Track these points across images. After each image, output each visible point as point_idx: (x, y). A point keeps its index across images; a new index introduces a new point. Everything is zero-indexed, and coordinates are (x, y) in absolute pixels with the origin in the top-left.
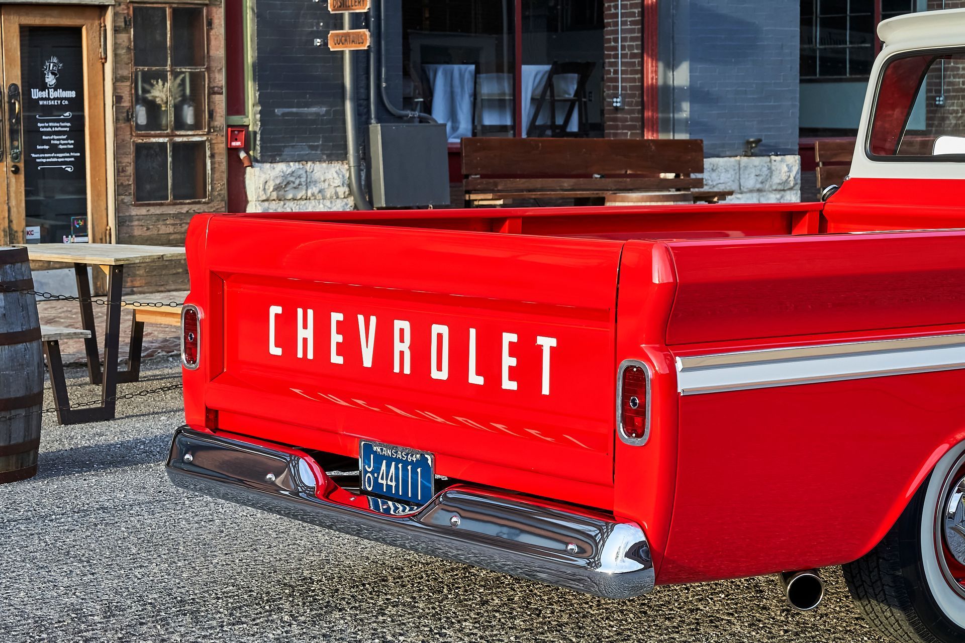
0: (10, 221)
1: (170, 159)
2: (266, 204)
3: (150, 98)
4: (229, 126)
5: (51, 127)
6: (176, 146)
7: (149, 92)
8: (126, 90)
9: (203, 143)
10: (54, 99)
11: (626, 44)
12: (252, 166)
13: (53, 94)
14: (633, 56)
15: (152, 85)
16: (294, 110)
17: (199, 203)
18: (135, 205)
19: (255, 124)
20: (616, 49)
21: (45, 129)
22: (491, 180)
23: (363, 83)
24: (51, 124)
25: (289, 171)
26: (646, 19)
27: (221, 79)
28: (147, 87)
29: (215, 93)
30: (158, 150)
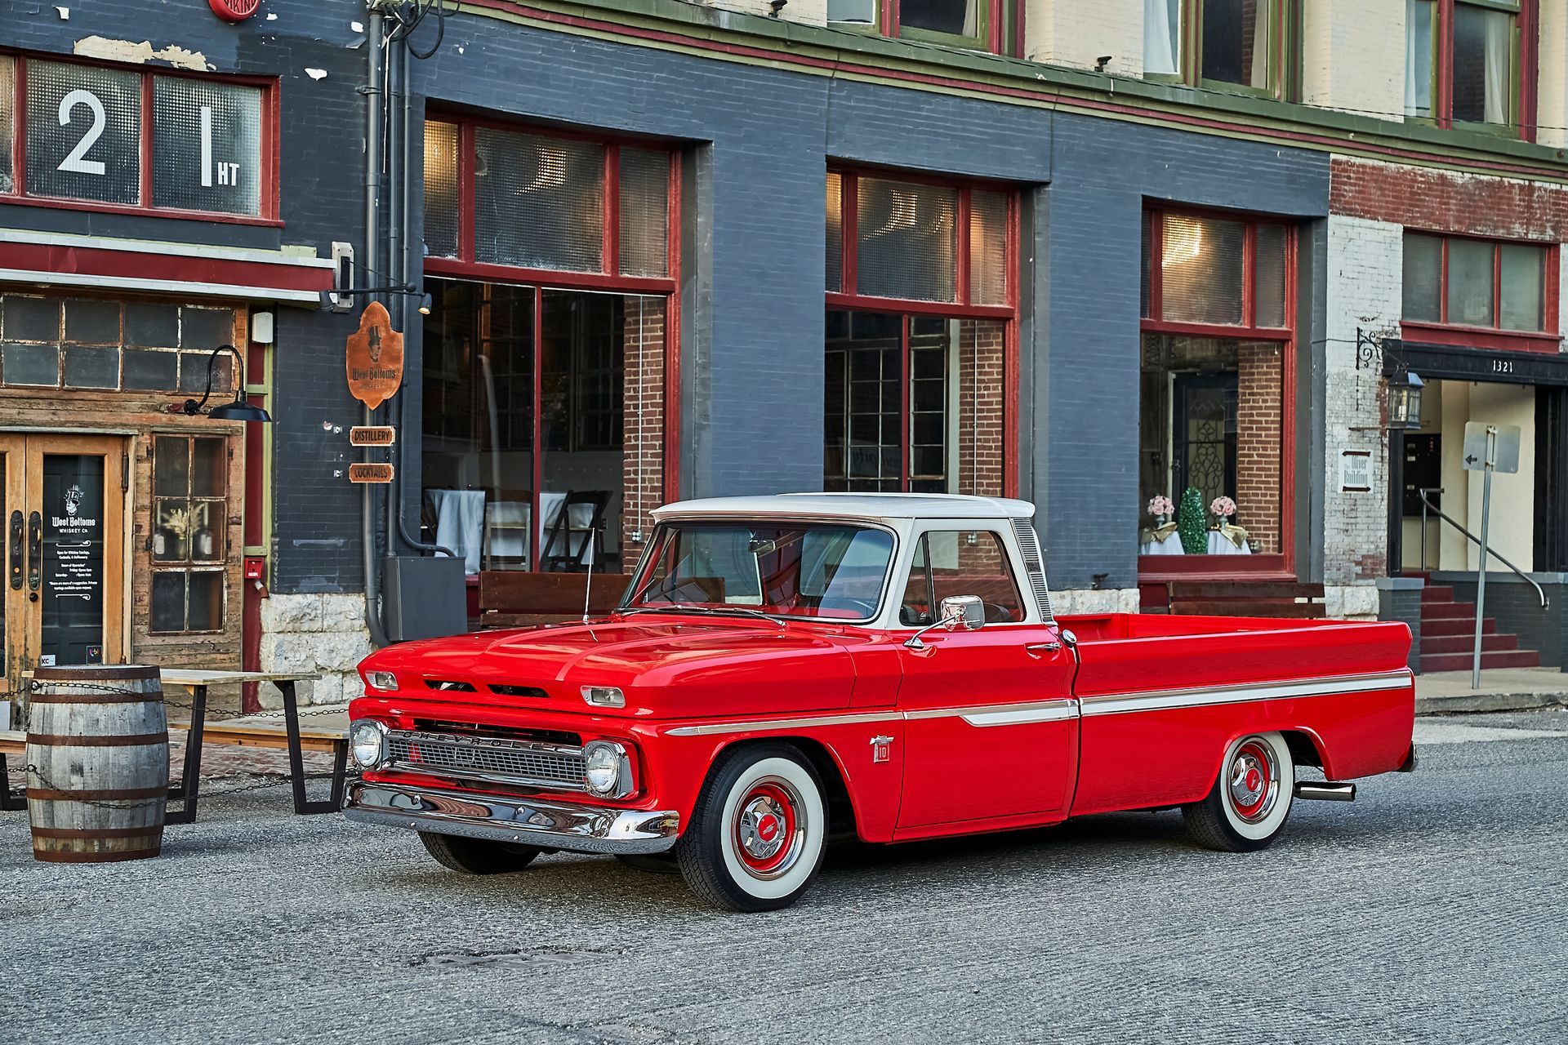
0: (27, 649)
1: (187, 589)
2: (281, 635)
3: (169, 528)
4: (246, 556)
5: (70, 555)
6: (194, 575)
7: (168, 521)
8: (145, 519)
9: (220, 573)
10: (74, 527)
11: (647, 477)
12: (268, 597)
13: (74, 522)
14: (654, 489)
15: (171, 514)
16: (312, 541)
17: (215, 633)
18: (150, 635)
19: (273, 555)
20: (635, 481)
21: (64, 558)
22: (509, 615)
23: (381, 515)
24: (70, 552)
25: (306, 602)
26: (667, 452)
27: (238, 508)
28: (166, 516)
29: (233, 523)
30: (175, 579)
